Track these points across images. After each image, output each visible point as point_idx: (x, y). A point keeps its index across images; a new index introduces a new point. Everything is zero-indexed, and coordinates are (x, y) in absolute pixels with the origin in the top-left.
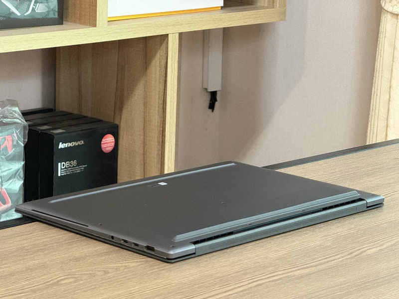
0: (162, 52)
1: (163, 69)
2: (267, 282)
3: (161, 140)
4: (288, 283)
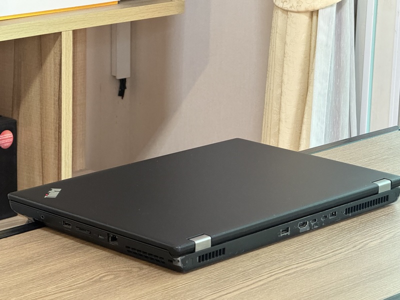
0: (56, 49)
1: (58, 66)
3: (58, 137)
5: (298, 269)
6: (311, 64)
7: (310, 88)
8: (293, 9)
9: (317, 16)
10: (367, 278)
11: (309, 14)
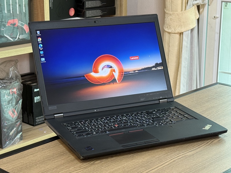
2: (177, 159)
4: (185, 159)
6: (180, 55)
7: (180, 64)
8: (172, 32)
9: (183, 35)
11: (179, 34)
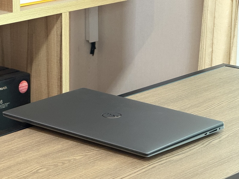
5: (167, 160)
10: (213, 165)
